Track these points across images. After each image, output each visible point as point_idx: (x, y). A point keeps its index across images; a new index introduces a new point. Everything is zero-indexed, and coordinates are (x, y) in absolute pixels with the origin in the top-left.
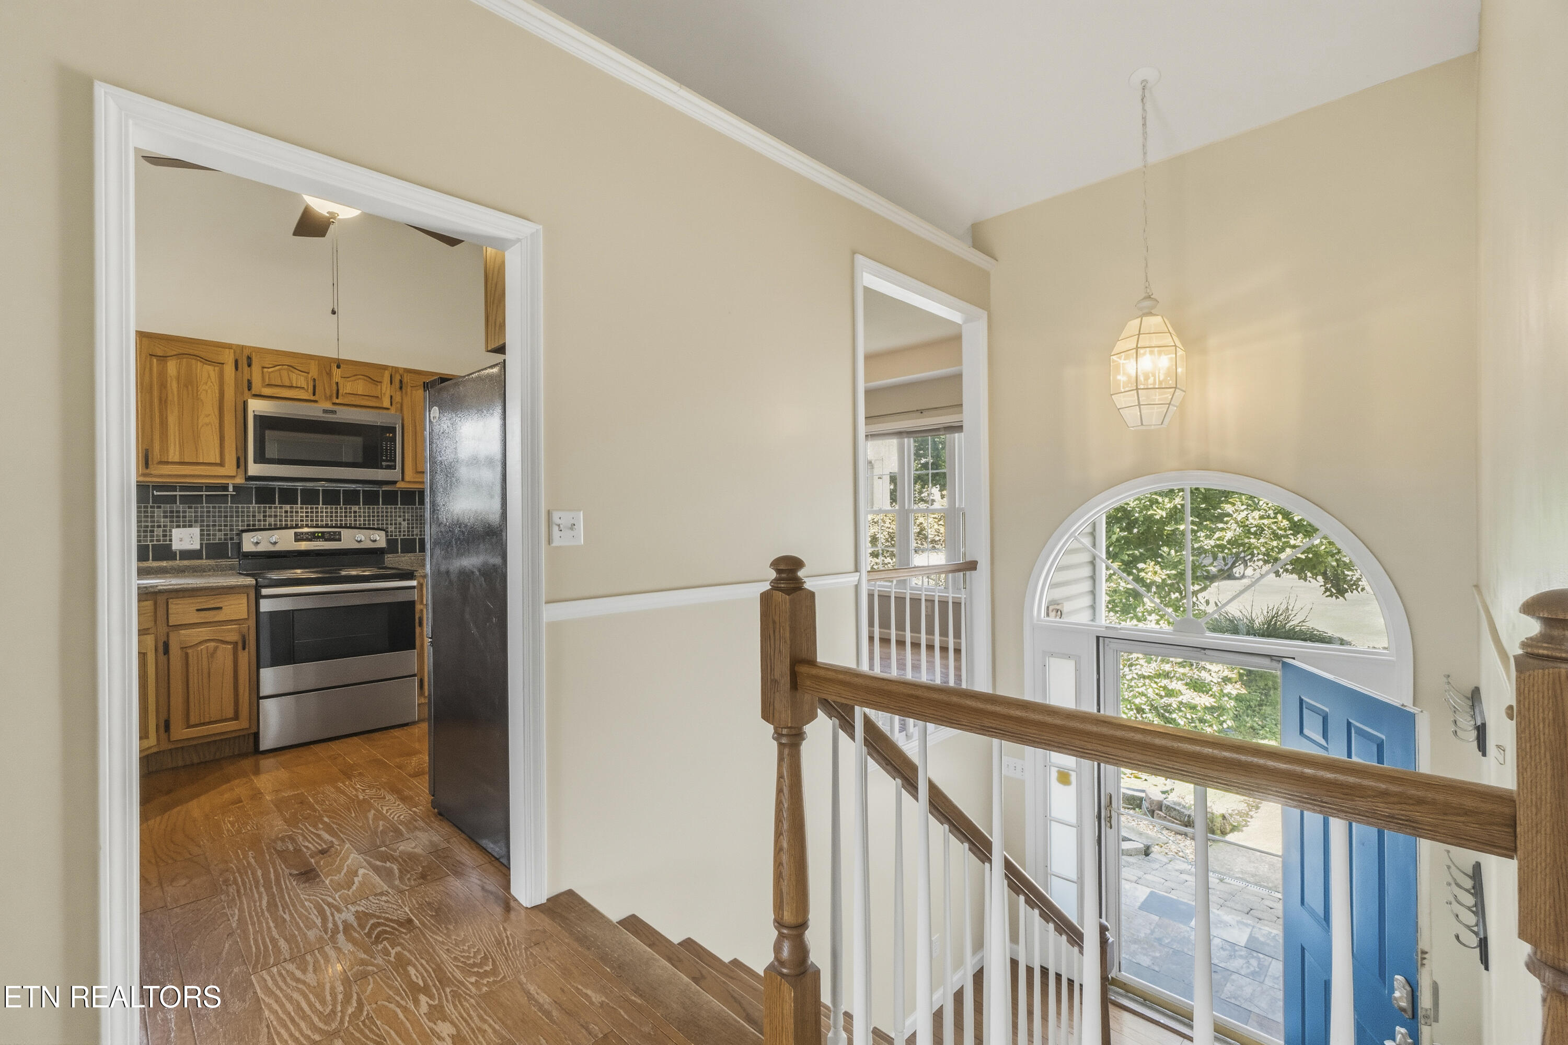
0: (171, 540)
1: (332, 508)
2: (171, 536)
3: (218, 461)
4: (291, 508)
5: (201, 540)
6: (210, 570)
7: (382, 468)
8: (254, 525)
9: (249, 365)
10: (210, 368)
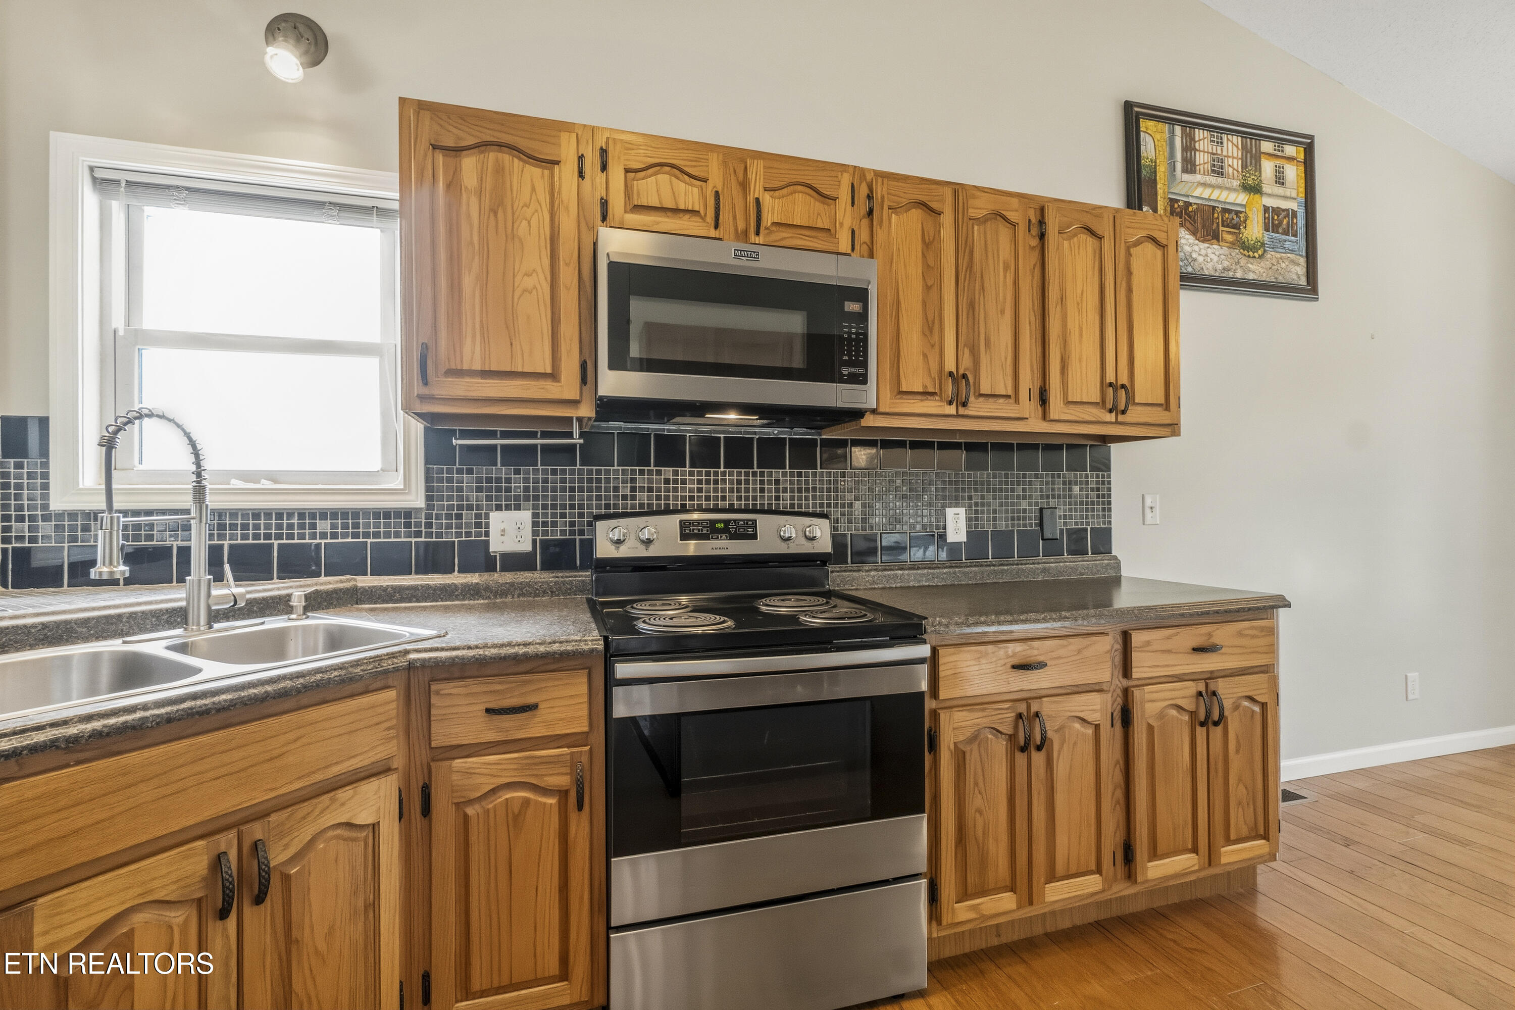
0: (487, 534)
1: (739, 474)
2: (487, 525)
3: (549, 370)
4: (676, 473)
5: (535, 533)
6: (545, 592)
7: (842, 381)
8: (616, 506)
9: (604, 167)
10: (537, 171)
